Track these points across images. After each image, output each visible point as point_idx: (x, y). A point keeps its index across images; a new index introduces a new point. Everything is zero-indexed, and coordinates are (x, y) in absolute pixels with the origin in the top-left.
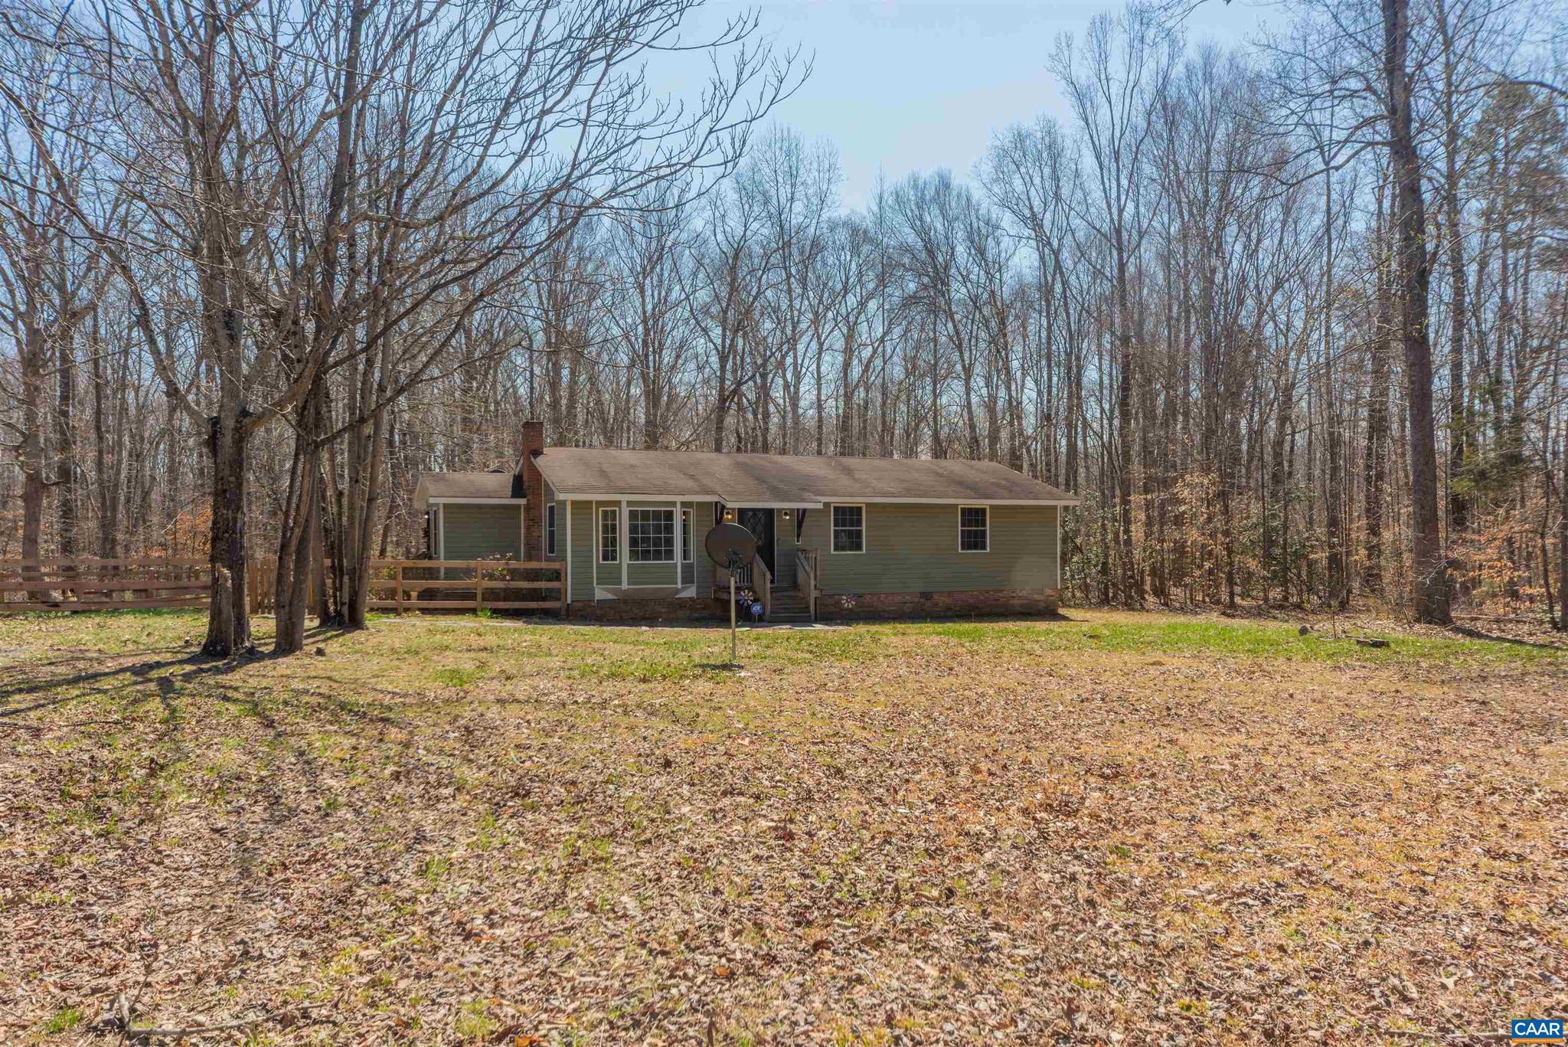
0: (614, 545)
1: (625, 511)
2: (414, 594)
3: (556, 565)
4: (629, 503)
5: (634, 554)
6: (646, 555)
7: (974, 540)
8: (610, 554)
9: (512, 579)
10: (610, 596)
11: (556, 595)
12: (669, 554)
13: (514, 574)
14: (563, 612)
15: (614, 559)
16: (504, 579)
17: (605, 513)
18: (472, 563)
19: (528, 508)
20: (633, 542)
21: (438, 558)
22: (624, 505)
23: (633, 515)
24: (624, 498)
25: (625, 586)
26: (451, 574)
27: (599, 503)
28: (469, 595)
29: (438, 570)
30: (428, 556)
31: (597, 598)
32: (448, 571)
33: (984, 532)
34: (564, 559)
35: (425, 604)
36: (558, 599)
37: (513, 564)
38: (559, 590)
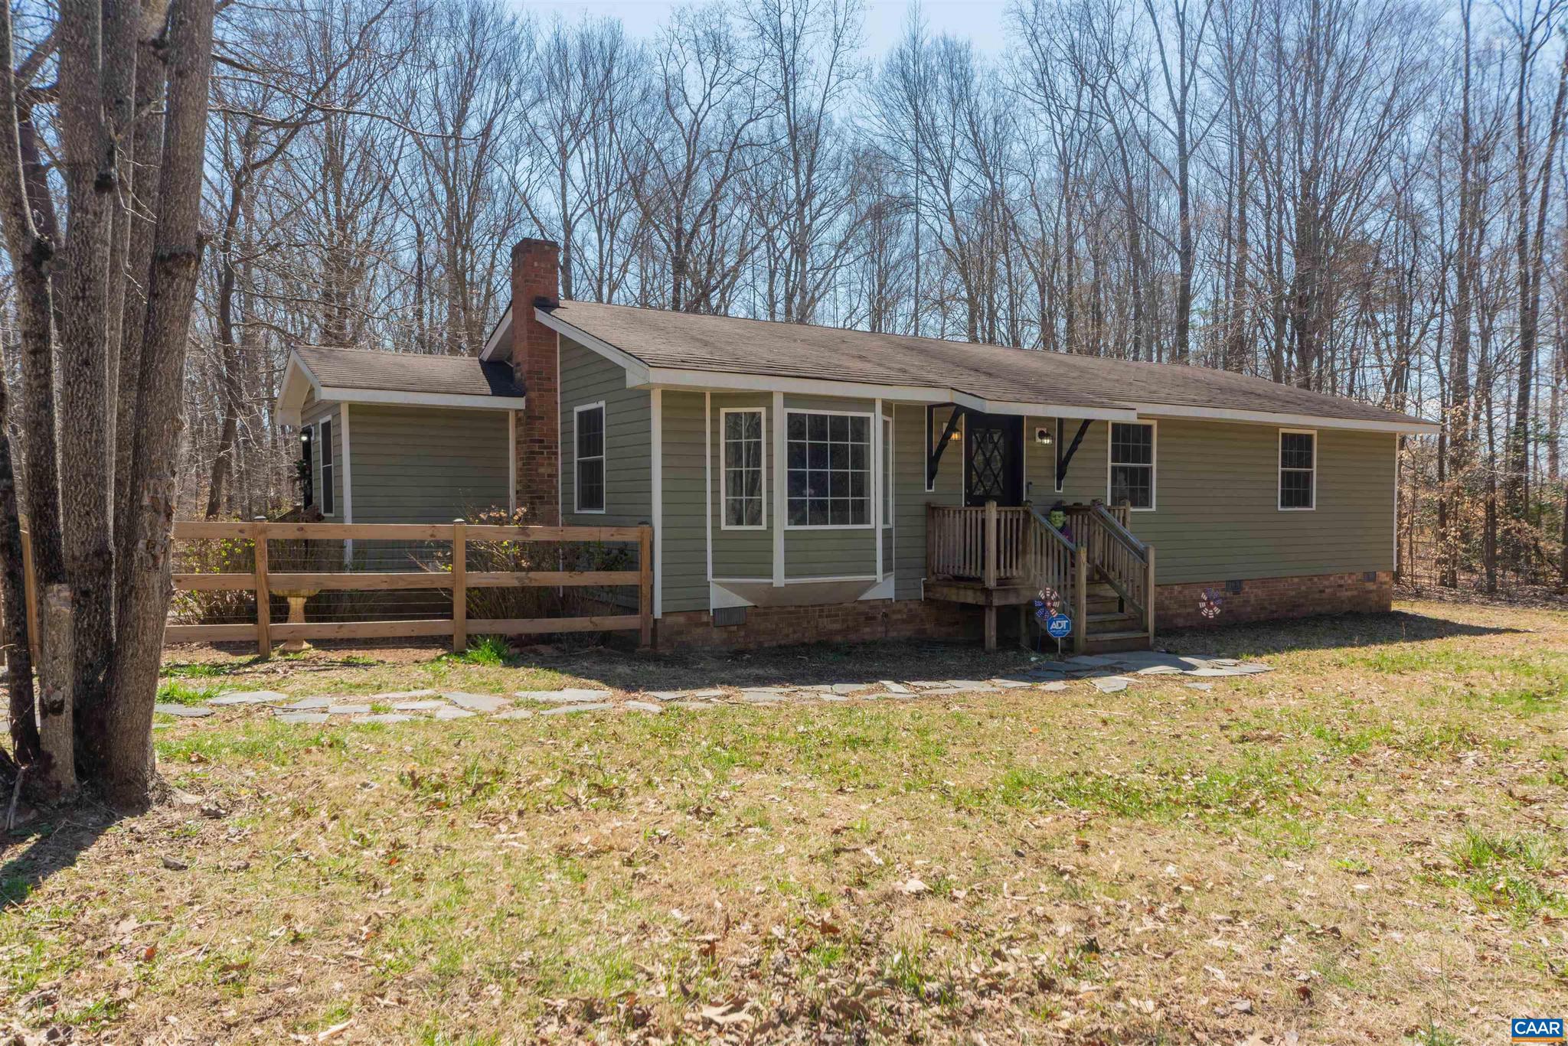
0: (754, 487)
1: (781, 415)
2: (296, 604)
3: (630, 535)
4: (790, 399)
5: (796, 512)
6: (819, 513)
7: (1296, 491)
8: (746, 510)
9: (538, 568)
10: (740, 601)
11: (630, 600)
12: (861, 513)
13: (540, 555)
14: (646, 639)
15: (755, 520)
16: (518, 567)
17: (734, 420)
18: (443, 531)
19: (527, 418)
20: (796, 482)
21: (340, 519)
22: (778, 401)
23: (796, 425)
24: (779, 386)
25: (779, 579)
26: (368, 555)
27: (721, 398)
28: (435, 603)
29: (340, 545)
30: (309, 511)
31: (714, 603)
32: (361, 547)
33: (1309, 475)
34: (647, 522)
35: (327, 629)
36: (634, 611)
37: (539, 532)
38: (633, 591)
